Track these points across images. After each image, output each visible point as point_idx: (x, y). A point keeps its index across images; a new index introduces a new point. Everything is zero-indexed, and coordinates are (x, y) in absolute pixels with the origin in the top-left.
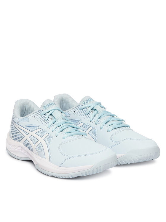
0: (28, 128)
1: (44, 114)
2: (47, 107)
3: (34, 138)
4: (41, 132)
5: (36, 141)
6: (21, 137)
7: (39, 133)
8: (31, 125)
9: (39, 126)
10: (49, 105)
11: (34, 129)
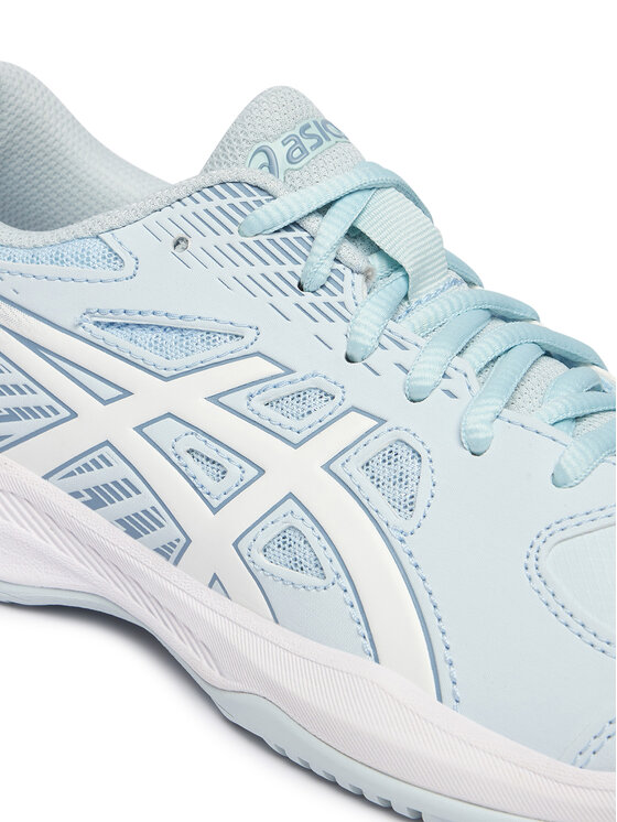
0: (113, 337)
1: (287, 228)
2: (290, 159)
3: (198, 443)
4: (272, 394)
5: (234, 471)
6: (28, 413)
7: (257, 403)
8: (149, 319)
9: (250, 335)
10: (308, 143)
11: (194, 359)
